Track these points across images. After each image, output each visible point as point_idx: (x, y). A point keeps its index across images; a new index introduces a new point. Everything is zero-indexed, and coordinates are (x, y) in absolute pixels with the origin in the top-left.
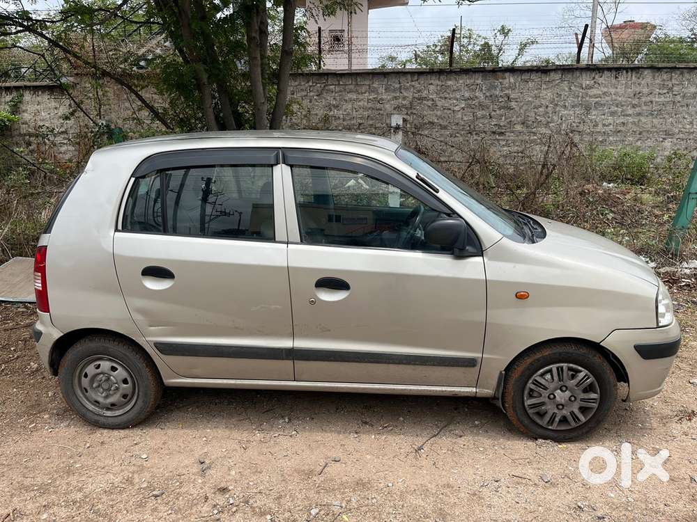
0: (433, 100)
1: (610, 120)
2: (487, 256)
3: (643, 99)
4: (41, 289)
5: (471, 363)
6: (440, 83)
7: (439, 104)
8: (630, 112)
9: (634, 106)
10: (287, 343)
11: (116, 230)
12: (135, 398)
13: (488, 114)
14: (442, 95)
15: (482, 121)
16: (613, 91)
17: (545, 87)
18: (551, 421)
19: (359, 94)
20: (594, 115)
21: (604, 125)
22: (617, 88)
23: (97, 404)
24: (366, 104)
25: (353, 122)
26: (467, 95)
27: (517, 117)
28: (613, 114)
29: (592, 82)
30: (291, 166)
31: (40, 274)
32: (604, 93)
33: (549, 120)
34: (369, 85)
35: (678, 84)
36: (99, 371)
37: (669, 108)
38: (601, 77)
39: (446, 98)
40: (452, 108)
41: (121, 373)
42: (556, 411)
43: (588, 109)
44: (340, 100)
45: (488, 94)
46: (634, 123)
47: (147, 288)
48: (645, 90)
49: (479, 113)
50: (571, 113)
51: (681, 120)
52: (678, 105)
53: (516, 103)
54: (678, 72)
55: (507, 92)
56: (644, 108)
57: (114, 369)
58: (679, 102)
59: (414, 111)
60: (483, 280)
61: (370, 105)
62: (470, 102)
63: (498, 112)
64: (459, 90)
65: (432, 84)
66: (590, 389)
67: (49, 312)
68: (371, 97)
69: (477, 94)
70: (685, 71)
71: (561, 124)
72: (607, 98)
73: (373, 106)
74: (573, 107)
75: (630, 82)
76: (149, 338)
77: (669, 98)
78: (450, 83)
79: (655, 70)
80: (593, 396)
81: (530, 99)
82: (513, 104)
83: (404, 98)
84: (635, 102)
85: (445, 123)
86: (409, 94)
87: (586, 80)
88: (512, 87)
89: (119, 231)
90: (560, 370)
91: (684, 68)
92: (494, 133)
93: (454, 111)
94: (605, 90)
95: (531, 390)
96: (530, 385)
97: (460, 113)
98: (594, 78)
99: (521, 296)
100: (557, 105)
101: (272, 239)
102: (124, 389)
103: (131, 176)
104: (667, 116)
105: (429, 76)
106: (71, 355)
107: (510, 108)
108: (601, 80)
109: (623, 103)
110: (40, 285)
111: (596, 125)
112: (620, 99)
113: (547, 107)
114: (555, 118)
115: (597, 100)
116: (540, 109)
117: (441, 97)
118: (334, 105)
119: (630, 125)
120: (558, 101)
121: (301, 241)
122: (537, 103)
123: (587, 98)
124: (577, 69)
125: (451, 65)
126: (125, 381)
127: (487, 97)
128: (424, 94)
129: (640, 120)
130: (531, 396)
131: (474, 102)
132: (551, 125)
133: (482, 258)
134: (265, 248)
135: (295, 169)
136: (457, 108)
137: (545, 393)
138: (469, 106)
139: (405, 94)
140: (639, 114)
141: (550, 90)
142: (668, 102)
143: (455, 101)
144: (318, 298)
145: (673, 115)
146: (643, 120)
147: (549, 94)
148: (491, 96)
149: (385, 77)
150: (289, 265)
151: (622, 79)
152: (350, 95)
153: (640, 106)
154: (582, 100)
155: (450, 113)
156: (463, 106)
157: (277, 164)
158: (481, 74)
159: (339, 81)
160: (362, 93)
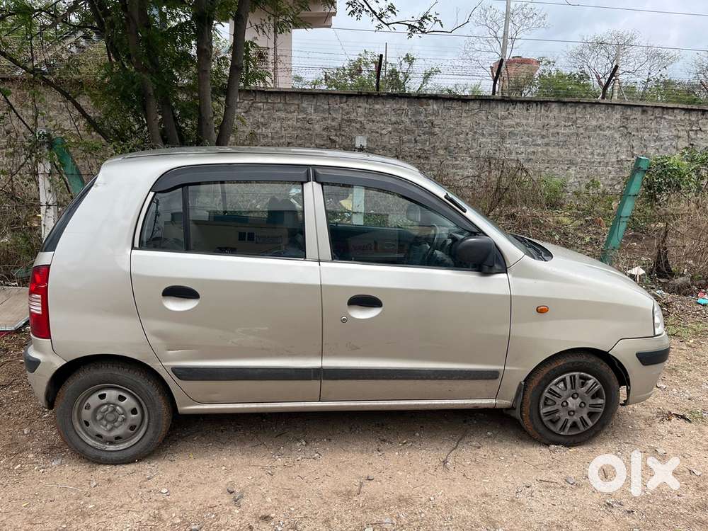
0: (361, 123)
1: (523, 149)
2: (510, 273)
3: (551, 131)
4: (40, 313)
5: (493, 375)
6: (368, 106)
7: (367, 127)
8: (539, 142)
9: (543, 137)
10: (314, 363)
11: (133, 248)
12: (144, 429)
13: (413, 139)
14: (370, 118)
15: (408, 145)
16: (524, 122)
17: (465, 115)
18: (563, 428)
19: (287, 112)
20: (509, 143)
21: (517, 153)
22: (528, 119)
23: (100, 439)
24: (295, 123)
25: (281, 141)
26: (393, 119)
27: (441, 143)
28: (524, 143)
29: (507, 113)
30: (322, 184)
31: (40, 296)
32: (517, 124)
33: (469, 146)
34: (298, 105)
35: (581, 118)
36: (104, 401)
37: (573, 139)
38: (514, 108)
39: (373, 121)
40: (379, 131)
41: (129, 402)
42: (568, 417)
43: (503, 138)
44: (269, 117)
45: (413, 120)
46: (542, 152)
47: (167, 309)
48: (553, 123)
49: (405, 138)
50: (489, 140)
51: (584, 150)
52: (581, 136)
53: (439, 130)
54: (581, 106)
55: (430, 118)
56: (552, 139)
57: (121, 398)
58: (582, 134)
59: (343, 133)
60: (507, 296)
61: (299, 124)
62: (396, 126)
63: (423, 137)
64: (386, 114)
65: (359, 107)
66: (597, 395)
67: (50, 338)
68: (300, 117)
69: (403, 119)
70: (588, 105)
71: (480, 150)
72: (520, 129)
73: (301, 126)
74: (490, 135)
75: (539, 115)
76: (165, 363)
77: (573, 130)
78: (377, 107)
79: (562, 104)
80: (600, 401)
81: (452, 126)
82: (437, 130)
83: (333, 119)
84: (544, 133)
85: (373, 147)
86: (339, 117)
87: (501, 110)
88: (435, 114)
89: (136, 249)
90: (573, 379)
91: (587, 103)
92: (419, 157)
93: (381, 134)
94: (518, 121)
95: (547, 399)
96: (546, 394)
97: (387, 136)
98: (508, 109)
99: (541, 311)
100: (476, 133)
101: (302, 257)
102: (133, 419)
103: (151, 190)
104: (571, 147)
105: (357, 99)
106: (71, 385)
107: (434, 134)
108: (514, 112)
109: (534, 134)
110: (40, 309)
111: (510, 153)
112: (531, 130)
113: (467, 134)
114: (475, 145)
115: (511, 129)
116: (461, 136)
117: (369, 120)
118: (262, 123)
119: (539, 154)
120: (477, 129)
121: (333, 259)
122: (458, 130)
123: (503, 128)
124: (493, 100)
125: (378, 90)
126: (134, 411)
127: (412, 122)
128: (353, 116)
129: (547, 150)
130: (545, 405)
131: (400, 126)
132: (470, 151)
133: (505, 275)
135: (324, 186)
136: (384, 132)
137: (559, 401)
138: (396, 130)
139: (334, 116)
140: (547, 144)
141: (469, 119)
142: (572, 134)
143: (382, 125)
144: (350, 316)
145: (577, 145)
146: (551, 149)
147: (469, 122)
148: (416, 121)
149: (314, 98)
150: (322, 283)
151: (533, 111)
152: (279, 114)
153: (548, 137)
154: (498, 130)
155: (378, 137)
156: (390, 129)
157: (308, 181)
158: (407, 100)
159: (267, 99)
160: (291, 112)
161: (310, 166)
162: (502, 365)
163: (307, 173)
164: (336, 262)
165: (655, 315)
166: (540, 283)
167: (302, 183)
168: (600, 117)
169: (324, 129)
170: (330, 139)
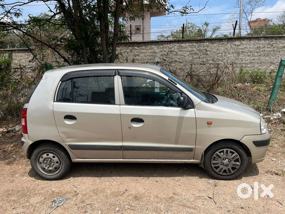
0: (176, 52)
1: (248, 58)
2: (196, 108)
3: (261, 50)
4: (24, 125)
5: (191, 150)
6: (178, 45)
7: (179, 53)
8: (256, 55)
10: (120, 144)
11: (54, 101)
13: (198, 57)
14: (180, 50)
15: (196, 60)
16: (248, 46)
17: (221, 46)
20: (241, 56)
21: (245, 60)
22: (250, 45)
24: (149, 54)
26: (190, 49)
27: (210, 58)
28: (249, 56)
29: (240, 43)
31: (24, 119)
32: (245, 48)
33: (223, 59)
34: (151, 47)
35: (275, 43)
37: (272, 53)
38: (243, 41)
39: (181, 51)
40: (184, 55)
43: (239, 54)
44: (139, 52)
45: (198, 49)
46: (258, 59)
47: (66, 124)
48: (262, 46)
49: (195, 57)
50: (232, 56)
51: (277, 57)
52: (276, 51)
53: (210, 52)
54: (275, 38)
55: (206, 48)
56: (262, 53)
57: (54, 157)
59: (169, 57)
61: (151, 54)
62: (191, 52)
63: (202, 56)
64: (186, 48)
65: (175, 46)
67: (27, 134)
68: (151, 51)
69: (194, 49)
71: (228, 60)
72: (247, 50)
74: (233, 53)
75: (255, 43)
76: (66, 143)
77: (272, 49)
78: (183, 45)
79: (266, 38)
81: (215, 51)
82: (208, 53)
83: (165, 51)
84: (258, 51)
85: (182, 61)
86: (167, 50)
87: (237, 43)
88: (207, 46)
91: (277, 37)
92: (201, 64)
93: (185, 56)
94: (245, 46)
97: (187, 57)
99: (209, 123)
100: (226, 53)
101: (114, 103)
103: (60, 81)
104: (271, 56)
105: (174, 42)
107: (207, 54)
109: (253, 51)
110: (24, 123)
111: (242, 60)
113: (222, 53)
114: (226, 58)
115: (242, 50)
116: (219, 55)
117: (179, 51)
118: (137, 55)
119: (256, 60)
120: (226, 51)
122: (218, 52)
123: (238, 50)
124: (233, 38)
125: (183, 38)
127: (198, 50)
128: (173, 49)
129: (260, 58)
131: (193, 52)
132: (224, 61)
133: (194, 109)
134: (111, 107)
136: (186, 55)
138: (191, 54)
139: (165, 50)
140: (260, 56)
141: (223, 47)
142: (271, 50)
143: (185, 52)
144: (132, 125)
145: (274, 55)
146: (262, 58)
147: (223, 49)
148: (199, 50)
149: (157, 43)
150: (121, 113)
151: (252, 42)
152: (143, 51)
153: (260, 52)
154: (236, 51)
155: (183, 57)
156: (188, 54)
157: (116, 75)
158: (195, 41)
159: (138, 45)
160: (148, 50)
161: (117, 69)
162: (194, 146)
163: (115, 72)
164: (126, 105)
165: (261, 125)
166: (208, 112)
167: (114, 76)
168: (284, 43)
169: (161, 56)
170: (164, 59)
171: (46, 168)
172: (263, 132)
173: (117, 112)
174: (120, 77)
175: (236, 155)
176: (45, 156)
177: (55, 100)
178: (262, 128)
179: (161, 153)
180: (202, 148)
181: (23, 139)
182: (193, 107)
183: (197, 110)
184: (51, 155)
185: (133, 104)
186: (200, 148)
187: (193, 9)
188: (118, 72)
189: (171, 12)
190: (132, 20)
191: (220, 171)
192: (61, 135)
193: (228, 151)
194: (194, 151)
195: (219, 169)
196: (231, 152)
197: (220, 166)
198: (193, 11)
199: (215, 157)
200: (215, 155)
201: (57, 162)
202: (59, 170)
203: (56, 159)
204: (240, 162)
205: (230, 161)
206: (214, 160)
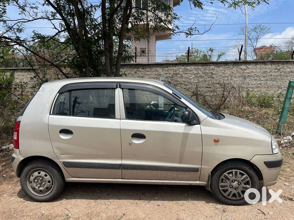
0: (181, 74)
1: (255, 82)
2: (202, 124)
3: (268, 74)
4: (16, 139)
5: (196, 170)
6: (184, 68)
7: (184, 76)
8: (263, 79)
9: (264, 77)
10: (119, 162)
11: (50, 114)
13: (204, 80)
14: (185, 73)
15: (202, 83)
16: (255, 71)
17: (227, 69)
19: (151, 72)
20: (248, 80)
21: (252, 84)
24: (154, 76)
26: (195, 72)
27: (216, 81)
28: (255, 80)
29: (246, 67)
31: (16, 133)
32: (251, 72)
33: (229, 82)
34: (155, 69)
35: (282, 68)
37: (279, 77)
38: (249, 65)
39: (186, 74)
40: (189, 77)
43: (245, 78)
44: (144, 74)
45: (204, 72)
46: (264, 83)
47: (61, 138)
48: (268, 71)
49: (200, 80)
50: (238, 79)
51: (285, 82)
53: (215, 76)
54: (282, 63)
55: (211, 71)
56: (269, 77)
58: (283, 75)
59: (174, 79)
60: (200, 134)
62: (196, 75)
63: (208, 79)
64: (191, 70)
65: (181, 68)
67: (19, 148)
68: (156, 73)
69: (199, 72)
70: (285, 63)
71: (234, 84)
72: (253, 74)
73: (157, 77)
74: (239, 77)
75: (262, 68)
76: (61, 160)
77: (279, 73)
78: (188, 68)
79: (272, 63)
81: (221, 74)
82: (214, 76)
83: (170, 74)
84: (264, 75)
85: (187, 84)
86: (172, 72)
87: (243, 67)
88: (213, 70)
92: (207, 87)
93: (190, 79)
94: (252, 70)
97: (192, 79)
98: (247, 66)
99: (216, 141)
101: (114, 117)
103: (58, 93)
104: (278, 81)
105: (179, 65)
107: (213, 78)
108: (250, 67)
109: (260, 76)
110: (16, 137)
111: (249, 85)
112: (258, 74)
113: (228, 77)
114: (232, 82)
115: (248, 74)
116: (225, 78)
118: (141, 77)
120: (232, 75)
121: (126, 118)
122: (224, 75)
123: (244, 74)
124: (239, 62)
125: (188, 61)
127: (203, 73)
128: (178, 72)
129: (267, 83)
131: (198, 75)
133: (199, 125)
134: (111, 121)
135: (124, 90)
138: (196, 77)
139: (170, 72)
140: (267, 80)
141: (229, 71)
142: (278, 75)
143: (190, 75)
144: (133, 142)
145: (281, 80)
146: (268, 82)
147: (228, 72)
148: (205, 73)
149: (162, 66)
150: (121, 128)
151: (258, 66)
152: (148, 73)
153: (267, 77)
154: (242, 75)
155: (188, 80)
156: (194, 77)
157: (117, 88)
158: (200, 65)
159: (143, 67)
160: (153, 72)
161: (118, 82)
162: (199, 165)
163: (117, 85)
164: (127, 120)
165: (273, 145)
166: (215, 129)
167: (115, 89)
168: (291, 68)
169: (166, 78)
170: (168, 82)
171: (37, 188)
172: (275, 152)
173: (117, 127)
174: (122, 90)
175: (246, 177)
176: (36, 174)
177: (52, 113)
178: (274, 147)
179: (164, 173)
180: (208, 168)
181: (14, 155)
182: (199, 123)
183: (203, 126)
184: (43, 173)
185: (134, 119)
186: (206, 168)
187: (198, 31)
188: (120, 85)
189: (176, 33)
190: (137, 40)
191: (229, 195)
192: (56, 150)
193: (237, 172)
194: (199, 172)
195: (228, 193)
196: (240, 173)
197: (228, 189)
198: (199, 32)
199: (223, 179)
200: (222, 177)
201: (49, 182)
202: (50, 191)
203: (48, 178)
204: (251, 185)
205: (239, 183)
206: (222, 182)
